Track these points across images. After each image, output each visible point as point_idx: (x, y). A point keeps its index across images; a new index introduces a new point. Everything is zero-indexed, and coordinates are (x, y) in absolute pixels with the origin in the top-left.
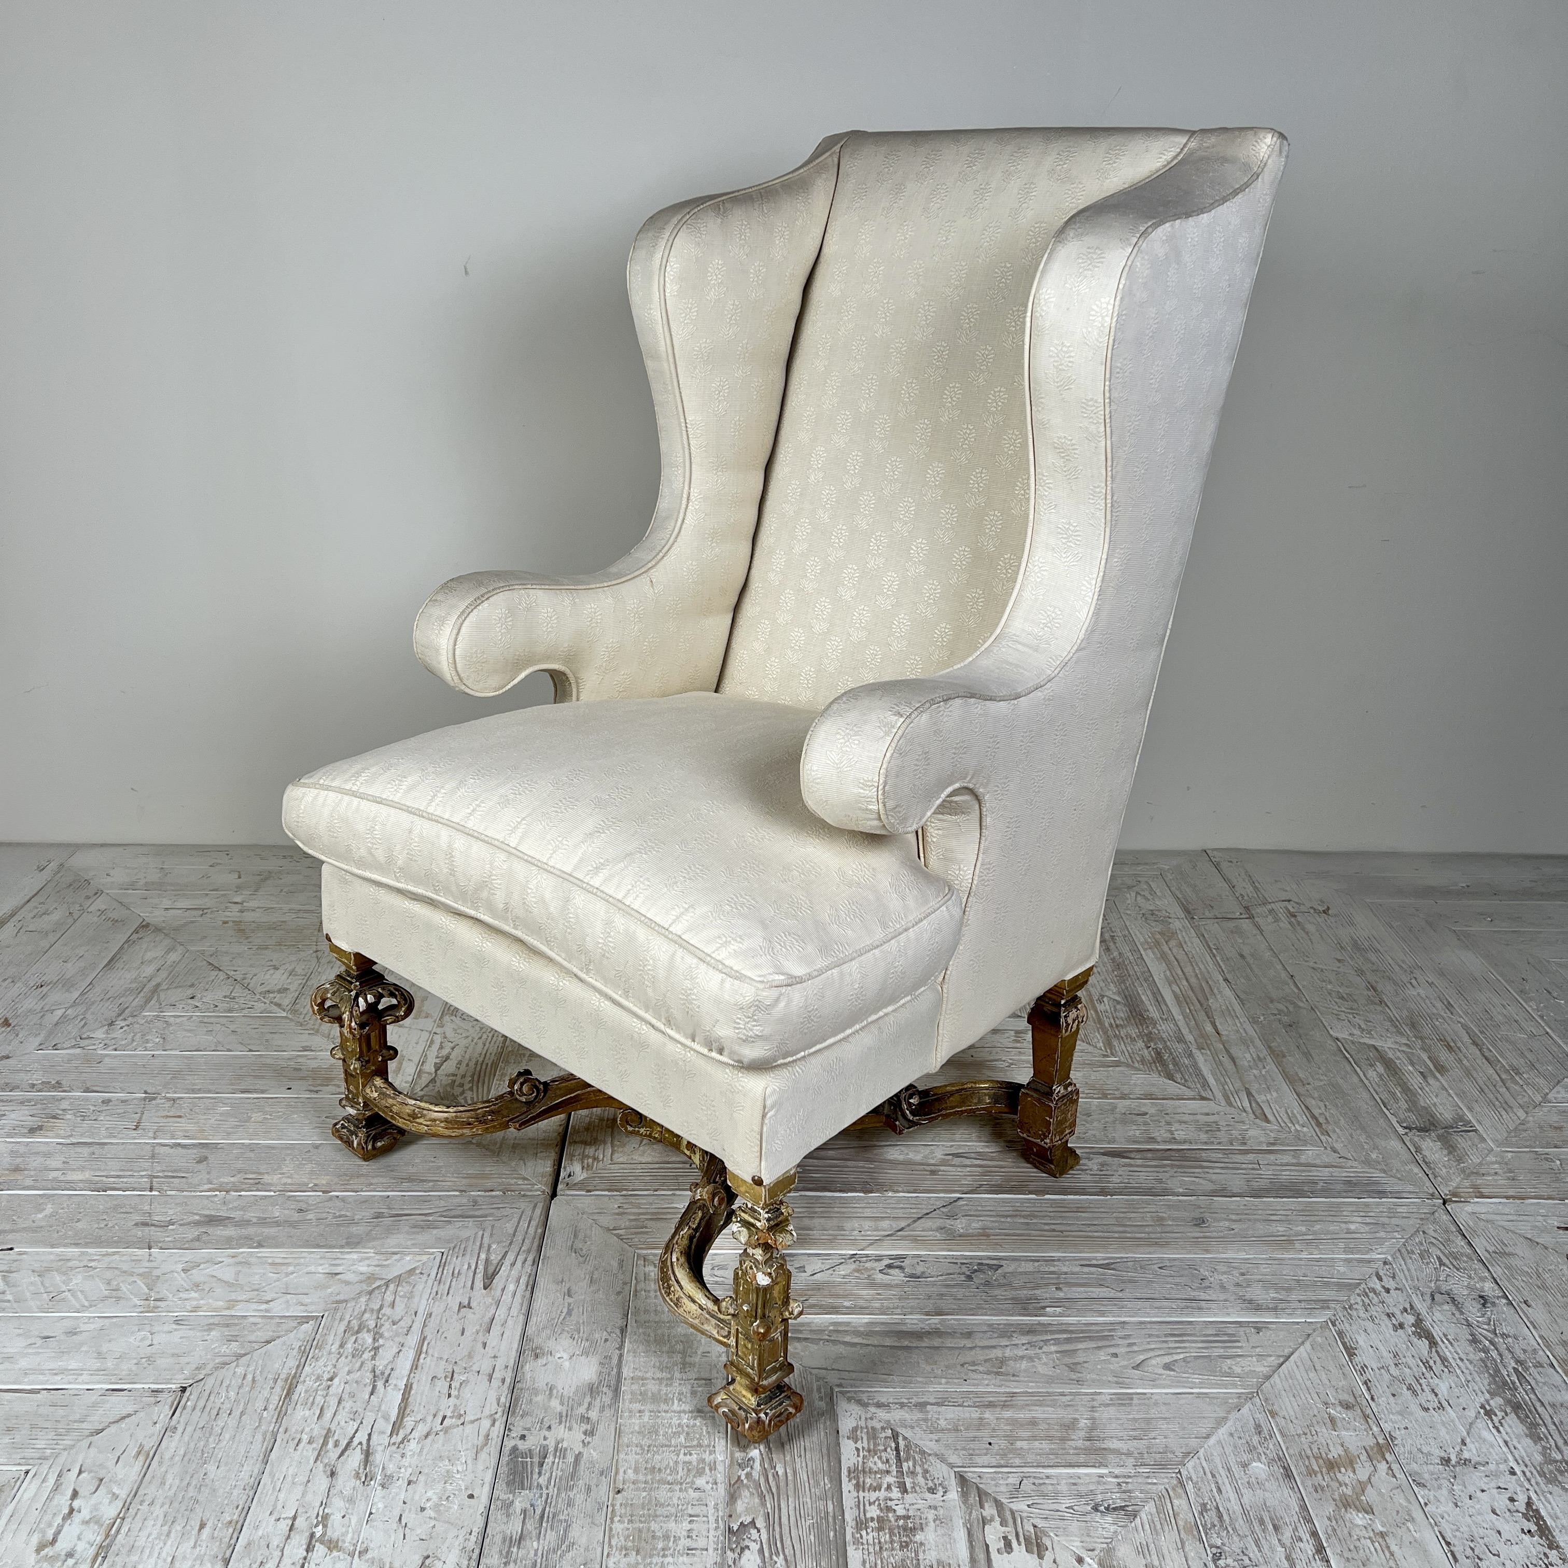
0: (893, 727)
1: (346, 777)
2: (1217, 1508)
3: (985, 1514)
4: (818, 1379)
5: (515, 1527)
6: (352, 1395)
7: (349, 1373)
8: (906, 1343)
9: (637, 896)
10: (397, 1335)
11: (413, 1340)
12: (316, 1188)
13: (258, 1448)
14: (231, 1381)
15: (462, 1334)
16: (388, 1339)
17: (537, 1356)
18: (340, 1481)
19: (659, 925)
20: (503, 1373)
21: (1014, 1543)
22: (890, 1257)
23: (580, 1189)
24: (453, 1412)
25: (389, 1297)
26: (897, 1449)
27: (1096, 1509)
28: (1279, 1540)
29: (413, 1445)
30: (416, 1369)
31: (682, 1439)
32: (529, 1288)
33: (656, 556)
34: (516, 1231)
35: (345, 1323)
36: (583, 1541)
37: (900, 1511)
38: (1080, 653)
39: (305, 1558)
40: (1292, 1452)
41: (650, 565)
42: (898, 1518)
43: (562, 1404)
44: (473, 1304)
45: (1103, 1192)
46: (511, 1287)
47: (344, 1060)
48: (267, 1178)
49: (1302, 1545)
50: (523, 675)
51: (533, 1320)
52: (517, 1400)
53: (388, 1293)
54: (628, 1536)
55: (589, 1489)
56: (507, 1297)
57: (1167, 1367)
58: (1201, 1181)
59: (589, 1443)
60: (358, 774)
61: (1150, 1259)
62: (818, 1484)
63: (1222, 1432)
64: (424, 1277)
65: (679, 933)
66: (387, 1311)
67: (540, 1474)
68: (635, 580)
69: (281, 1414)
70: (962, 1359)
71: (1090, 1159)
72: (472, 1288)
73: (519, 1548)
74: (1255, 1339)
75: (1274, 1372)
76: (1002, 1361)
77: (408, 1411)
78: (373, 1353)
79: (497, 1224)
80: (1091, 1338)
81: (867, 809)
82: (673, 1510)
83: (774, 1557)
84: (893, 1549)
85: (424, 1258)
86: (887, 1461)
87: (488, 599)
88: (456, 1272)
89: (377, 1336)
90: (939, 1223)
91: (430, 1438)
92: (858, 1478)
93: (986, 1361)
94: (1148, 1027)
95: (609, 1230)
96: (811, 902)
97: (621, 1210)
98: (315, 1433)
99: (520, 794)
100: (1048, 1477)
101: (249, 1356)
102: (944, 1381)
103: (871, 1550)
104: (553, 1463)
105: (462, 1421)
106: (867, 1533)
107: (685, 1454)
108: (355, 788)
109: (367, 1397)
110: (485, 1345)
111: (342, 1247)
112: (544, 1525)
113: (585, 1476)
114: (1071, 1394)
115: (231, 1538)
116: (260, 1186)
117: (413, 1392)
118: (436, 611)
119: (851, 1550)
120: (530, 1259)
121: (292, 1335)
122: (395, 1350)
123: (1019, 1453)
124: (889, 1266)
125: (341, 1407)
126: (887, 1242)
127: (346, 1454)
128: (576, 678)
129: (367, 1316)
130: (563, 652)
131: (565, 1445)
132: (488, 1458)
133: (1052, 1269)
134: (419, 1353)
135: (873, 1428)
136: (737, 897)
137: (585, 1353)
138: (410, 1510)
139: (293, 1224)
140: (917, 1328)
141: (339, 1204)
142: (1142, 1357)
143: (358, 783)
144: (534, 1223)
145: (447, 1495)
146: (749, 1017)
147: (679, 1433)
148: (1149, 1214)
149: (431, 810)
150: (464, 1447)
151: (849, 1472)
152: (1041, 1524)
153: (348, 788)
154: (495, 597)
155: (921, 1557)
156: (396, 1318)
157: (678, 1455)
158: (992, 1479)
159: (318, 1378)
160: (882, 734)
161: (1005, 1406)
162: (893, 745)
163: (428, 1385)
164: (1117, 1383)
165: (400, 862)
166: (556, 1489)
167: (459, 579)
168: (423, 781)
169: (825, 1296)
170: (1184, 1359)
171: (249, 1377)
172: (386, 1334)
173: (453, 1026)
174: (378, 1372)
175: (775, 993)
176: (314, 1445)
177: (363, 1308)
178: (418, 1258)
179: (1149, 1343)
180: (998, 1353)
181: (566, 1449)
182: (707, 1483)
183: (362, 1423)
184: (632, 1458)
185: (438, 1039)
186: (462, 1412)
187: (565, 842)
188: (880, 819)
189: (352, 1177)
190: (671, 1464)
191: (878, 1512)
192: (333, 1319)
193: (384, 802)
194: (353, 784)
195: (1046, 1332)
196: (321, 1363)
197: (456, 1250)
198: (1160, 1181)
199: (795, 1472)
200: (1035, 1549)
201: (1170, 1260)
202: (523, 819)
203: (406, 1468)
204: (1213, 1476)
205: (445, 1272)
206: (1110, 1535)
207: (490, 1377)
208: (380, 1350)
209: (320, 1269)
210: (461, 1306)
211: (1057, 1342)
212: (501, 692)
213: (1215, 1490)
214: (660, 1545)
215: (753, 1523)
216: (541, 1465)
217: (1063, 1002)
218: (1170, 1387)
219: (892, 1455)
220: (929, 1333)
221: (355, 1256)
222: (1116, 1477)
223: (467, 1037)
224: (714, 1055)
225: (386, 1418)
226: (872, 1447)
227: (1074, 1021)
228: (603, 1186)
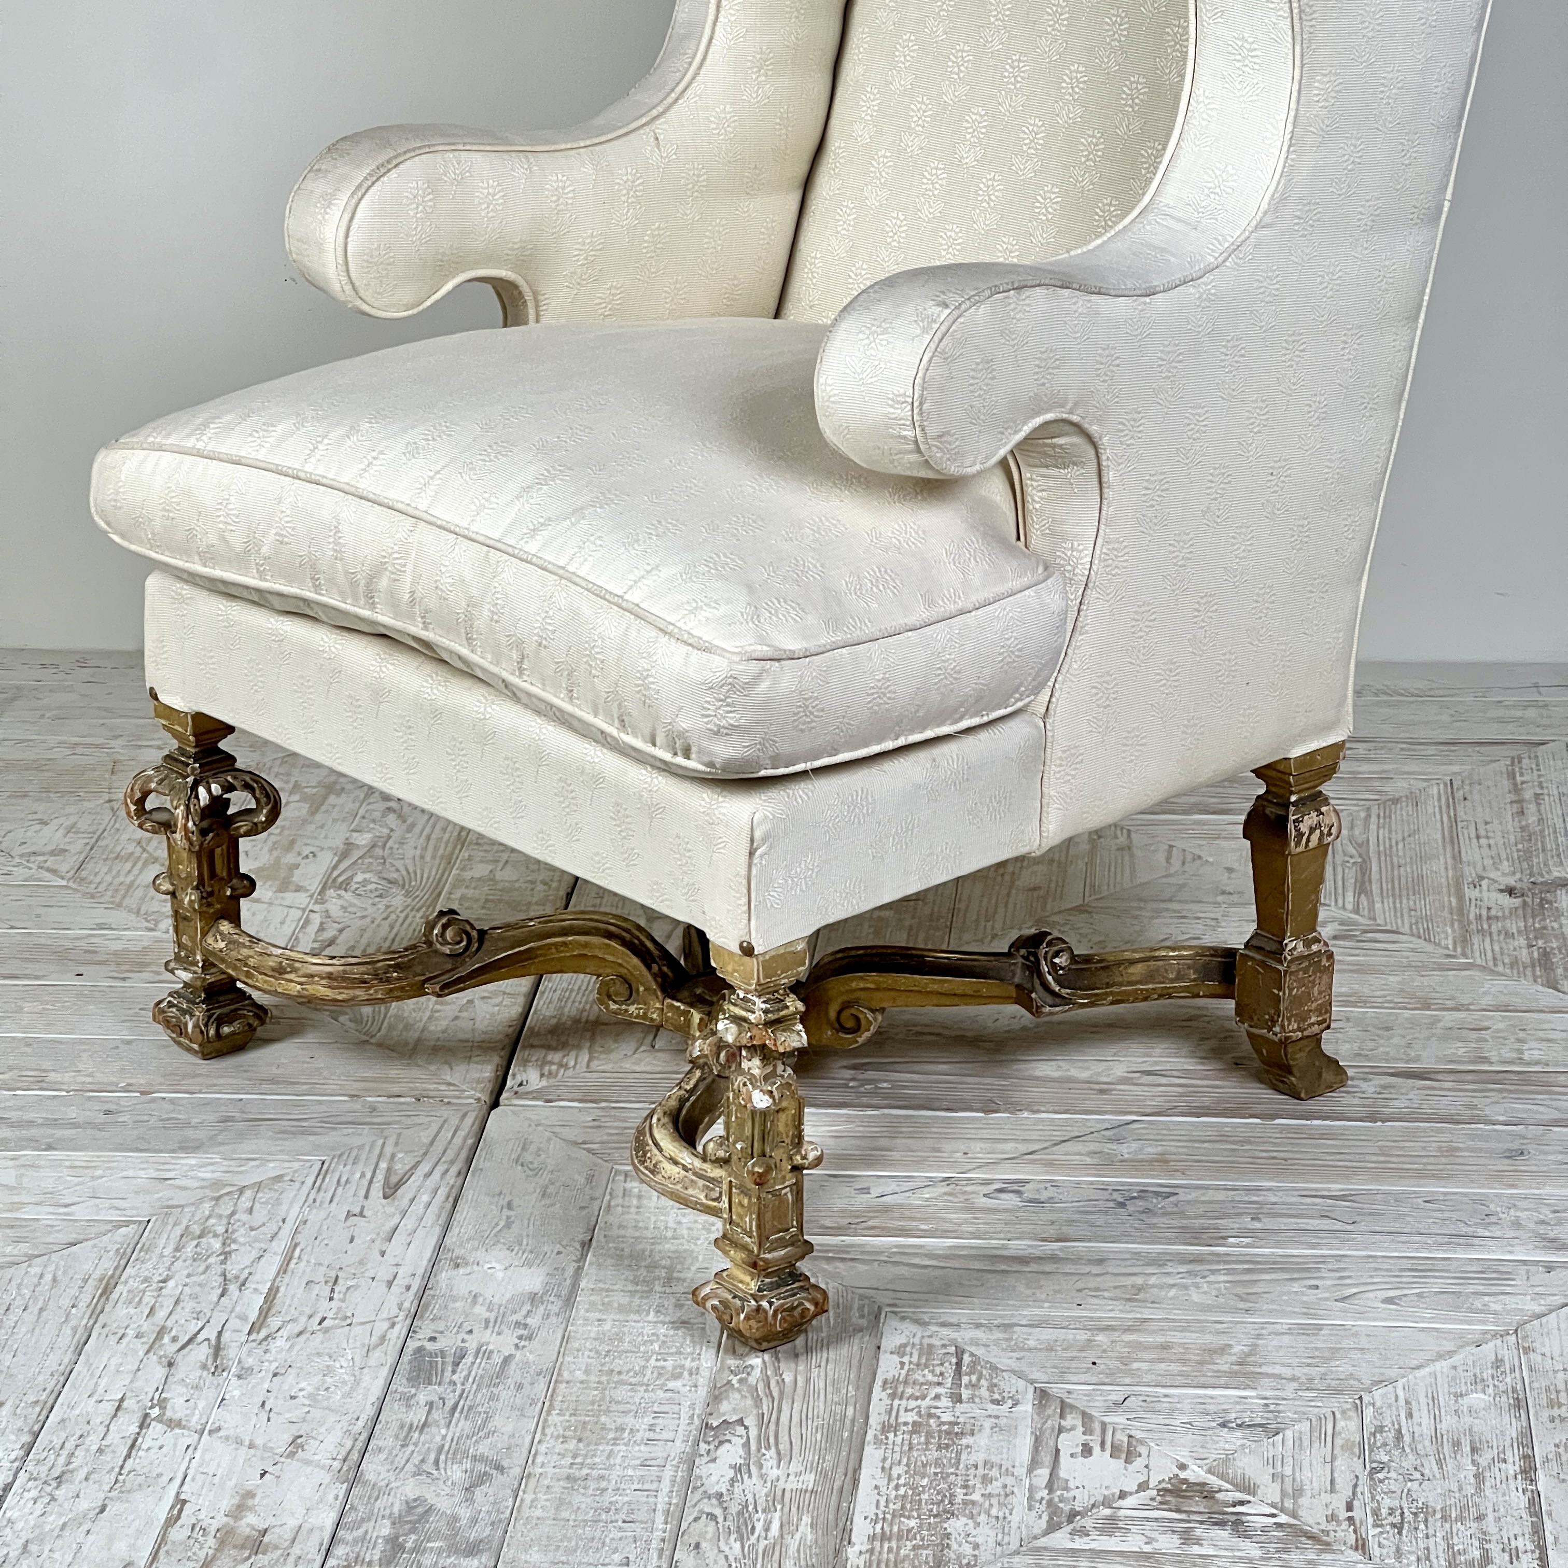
0: (935, 321)
1: (187, 431)
2: (1399, 1431)
3: (1063, 1423)
4: (862, 1297)
5: (417, 1415)
6: (194, 1297)
7: (189, 1276)
8: (1003, 1267)
9: (586, 560)
10: (257, 1240)
11: (280, 1245)
12: (130, 1088)
13: (66, 1340)
14: (22, 1280)
15: (351, 1241)
16: (244, 1244)
17: (457, 1266)
18: (180, 1372)
19: (611, 593)
20: (406, 1282)
21: (1097, 1449)
22: (1004, 1181)
23: (534, 1099)
24: (336, 1313)
25: (245, 1202)
26: (959, 1364)
27: (1223, 1425)
28: (1473, 1461)
29: (280, 1342)
30: (285, 1272)
31: (656, 1346)
32: (451, 1200)
33: (665, 98)
34: (432, 1143)
35: (183, 1226)
36: (509, 1428)
37: (946, 1417)
38: (1265, 232)
39: (138, 1434)
40: (1536, 1385)
41: (655, 112)
42: (943, 1423)
43: (490, 1310)
44: (365, 1213)
45: (1373, 1118)
46: (425, 1198)
47: (173, 894)
48: (53, 1076)
49: (1503, 1466)
50: (449, 286)
51: (455, 1230)
52: (427, 1305)
53: (243, 1199)
54: (570, 1427)
55: (520, 1387)
56: (417, 1208)
57: (1389, 1301)
58: (1541, 1109)
59: (524, 1347)
60: (205, 425)
61: (1415, 1192)
62: (839, 1391)
63: (1443, 1366)
64: (297, 1185)
65: (636, 602)
66: (242, 1216)
67: (454, 1372)
68: (632, 136)
69: (96, 1313)
70: (1079, 1285)
71: (1365, 1080)
72: (366, 1197)
73: (421, 1433)
74: (1539, 1276)
75: (1551, 1311)
76: (1140, 1289)
77: (273, 1311)
78: (222, 1257)
79: (405, 1131)
80: (1283, 1270)
81: (900, 437)
82: (634, 1408)
83: (763, 1451)
84: (927, 1449)
85: (296, 1165)
86: (942, 1374)
87: (396, 166)
88: (343, 1180)
89: (228, 1241)
90: (1093, 1147)
91: (303, 1338)
92: (896, 1387)
93: (1116, 1287)
94: (1544, 919)
95: (575, 1143)
96: (822, 566)
97: (596, 1123)
98: (144, 1328)
99: (434, 439)
100: (1166, 1396)
101: (46, 1257)
102: (1047, 1305)
103: (897, 1449)
104: (473, 1363)
105: (349, 1321)
106: (895, 1435)
107: (657, 1360)
108: (200, 445)
109: (215, 1299)
110: (383, 1254)
111: (173, 1151)
112: (457, 1415)
113: (514, 1373)
114: (1231, 1322)
115: (39, 1415)
116: (44, 1085)
117: (279, 1295)
118: (318, 186)
119: (869, 1450)
120: (454, 1170)
121: (105, 1238)
122: (255, 1254)
123: (1131, 1373)
124: (1001, 1191)
125: (179, 1308)
126: (1007, 1165)
127: (190, 1347)
128: (535, 294)
129: (212, 1221)
130: (513, 249)
131: (491, 1347)
132: (385, 1357)
133: (1255, 1199)
134: (288, 1259)
135: (931, 1346)
136: (719, 557)
137: (528, 1264)
138: (276, 1398)
139: (99, 1127)
140: (1021, 1253)
141: (166, 1105)
142: (1355, 1290)
143: (204, 438)
144: (461, 1134)
145: (326, 1386)
146: (721, 700)
147: (652, 1342)
148: (1434, 1145)
149: (309, 468)
150: (351, 1346)
151: (885, 1382)
152: (1138, 1434)
153: (190, 445)
154: (408, 163)
155: (964, 1457)
156: (255, 1224)
157: (647, 1361)
158: (1086, 1395)
159: (146, 1280)
160: (919, 331)
161: (1128, 1330)
162: (933, 346)
163: (301, 1290)
164: (1306, 1314)
165: (264, 550)
166: (475, 1386)
167: (354, 138)
168: (298, 429)
169: (892, 1219)
170: (1418, 1295)
171: (48, 1277)
172: (241, 1240)
173: (340, 902)
174: (229, 1276)
175: (755, 666)
176: (144, 1340)
177: (207, 1213)
178: (287, 1165)
179: (1371, 1277)
180: (1139, 1281)
181: (491, 1352)
182: (684, 1385)
183: (208, 1321)
184: (583, 1361)
185: (316, 919)
186: (349, 1314)
187: (493, 499)
188: (919, 451)
189: (184, 1076)
190: (637, 1368)
191: (916, 1418)
192: (165, 1224)
193: (243, 461)
194: (198, 440)
195: (1219, 1262)
196: (149, 1265)
197: (345, 1157)
198: (1475, 1107)
199: (808, 1381)
200: (1124, 1456)
201: (1445, 1194)
202: (438, 472)
203: (270, 1362)
204: (1407, 1402)
205: (327, 1180)
206: (1233, 1447)
207: (390, 1284)
208: (233, 1255)
209: (142, 1174)
210: (349, 1214)
211: (1229, 1272)
212: (415, 311)
213: (1403, 1415)
214: (611, 1435)
215: (741, 1422)
216: (456, 1364)
217: (1293, 798)
218: (1385, 1320)
219: (949, 1370)
220: (1040, 1258)
221: (193, 1162)
222: (1265, 1398)
223: (364, 917)
224: (680, 760)
225: (243, 1318)
226: (923, 1361)
227: (1312, 830)
228: (571, 1096)
